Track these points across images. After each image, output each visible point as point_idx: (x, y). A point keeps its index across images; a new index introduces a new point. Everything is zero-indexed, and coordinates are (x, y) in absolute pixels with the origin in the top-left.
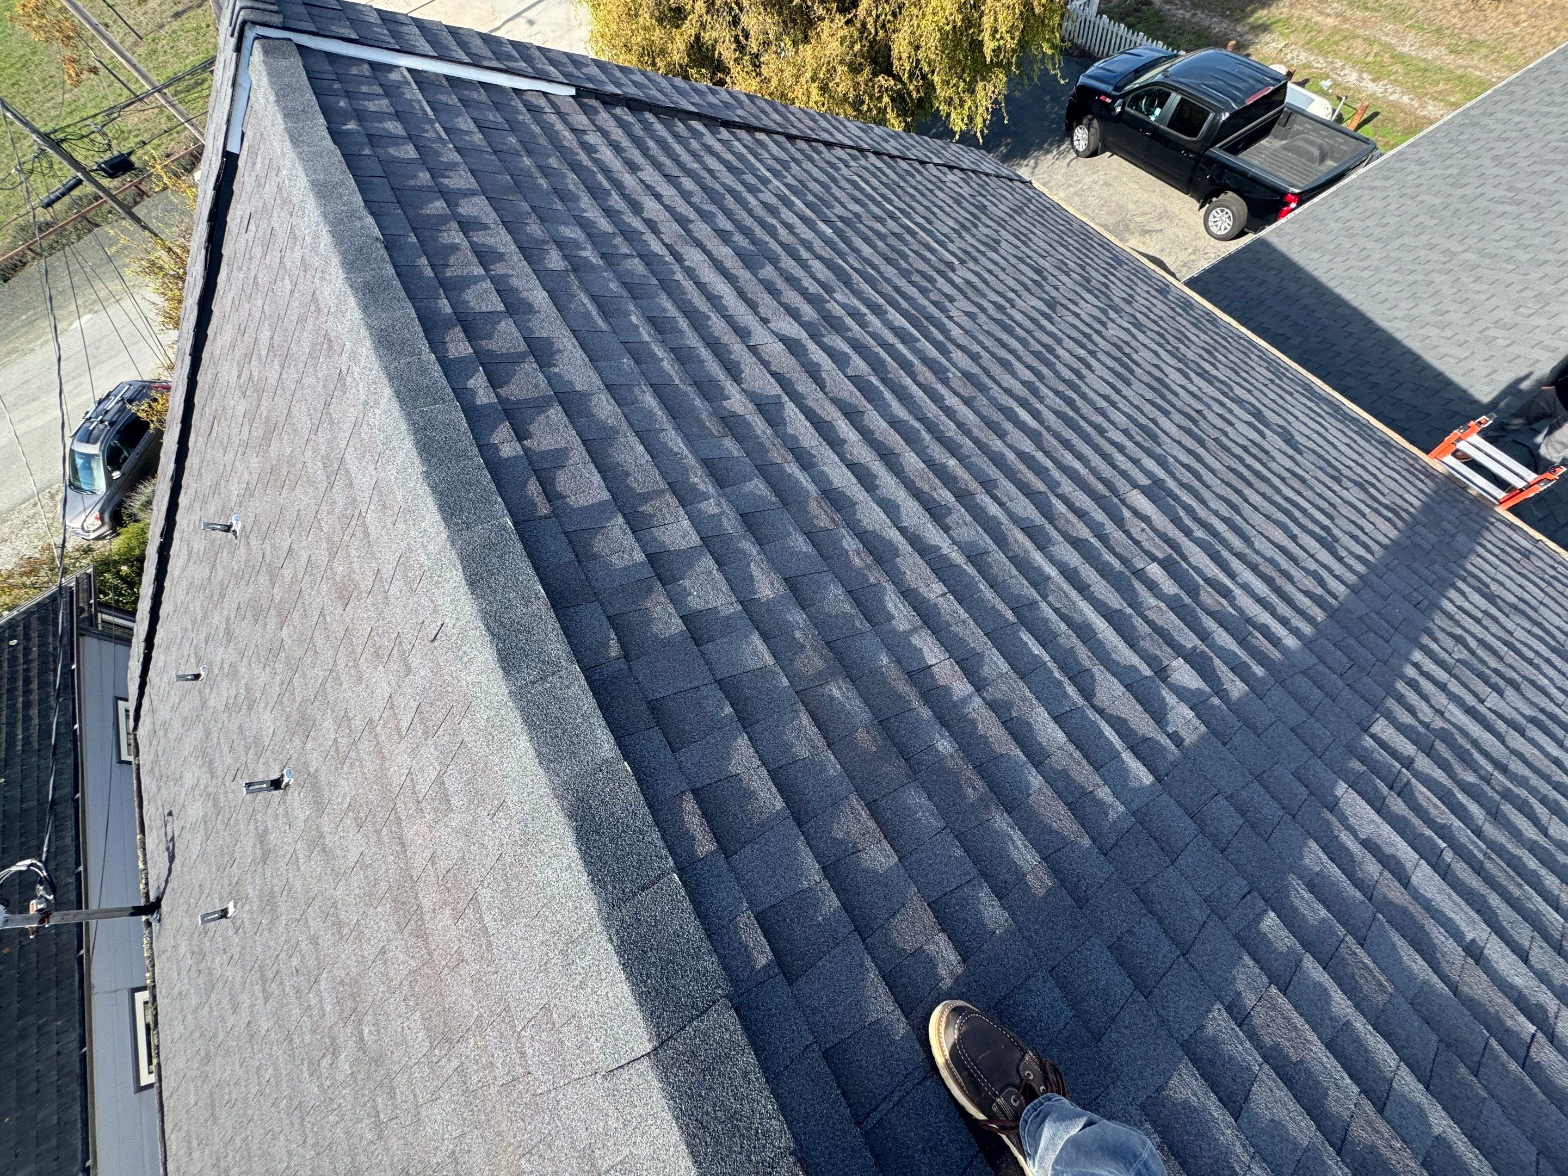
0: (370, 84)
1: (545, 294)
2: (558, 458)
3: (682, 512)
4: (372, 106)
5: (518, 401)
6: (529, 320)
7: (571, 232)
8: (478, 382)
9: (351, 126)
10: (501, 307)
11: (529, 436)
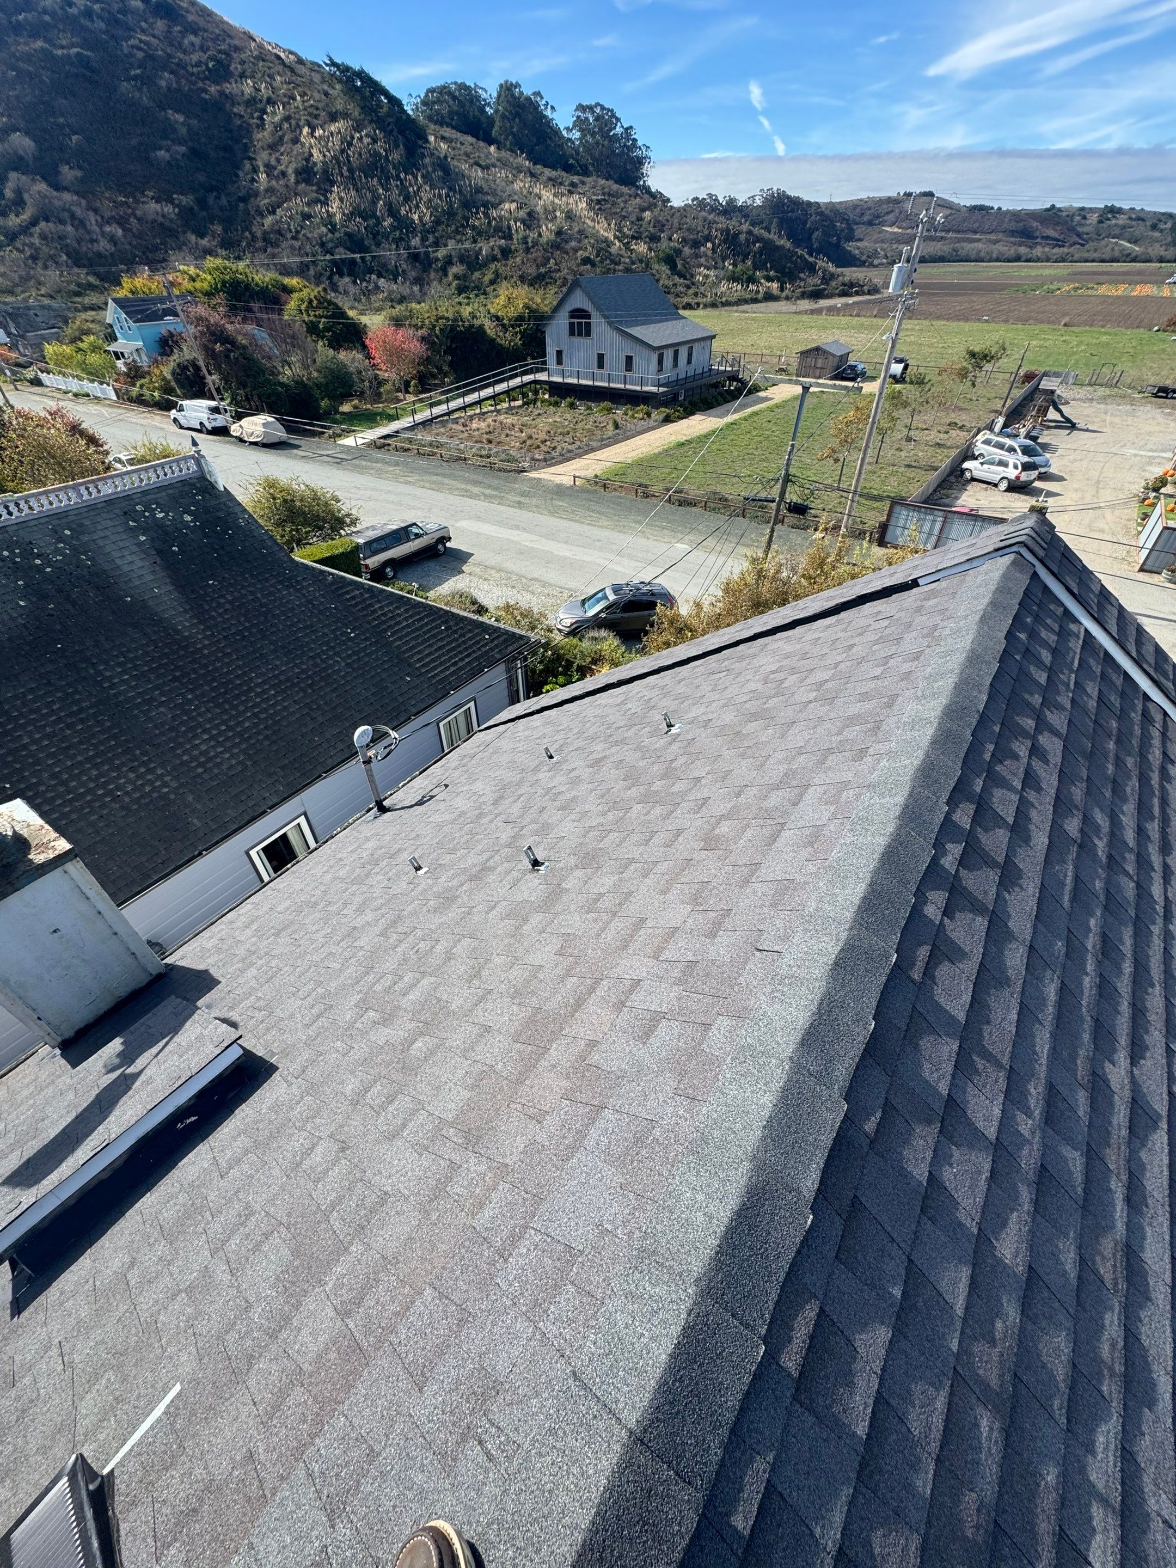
0: (1055, 621)
1: (1046, 841)
2: (955, 954)
3: (1001, 1099)
4: (1044, 634)
5: (965, 888)
6: (1020, 847)
7: (1100, 818)
8: (954, 850)
9: (1023, 636)
10: (1010, 820)
11: (952, 918)
